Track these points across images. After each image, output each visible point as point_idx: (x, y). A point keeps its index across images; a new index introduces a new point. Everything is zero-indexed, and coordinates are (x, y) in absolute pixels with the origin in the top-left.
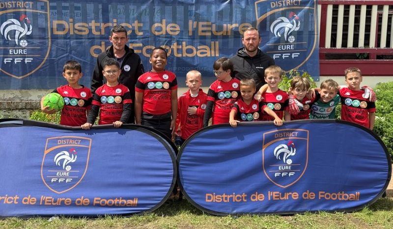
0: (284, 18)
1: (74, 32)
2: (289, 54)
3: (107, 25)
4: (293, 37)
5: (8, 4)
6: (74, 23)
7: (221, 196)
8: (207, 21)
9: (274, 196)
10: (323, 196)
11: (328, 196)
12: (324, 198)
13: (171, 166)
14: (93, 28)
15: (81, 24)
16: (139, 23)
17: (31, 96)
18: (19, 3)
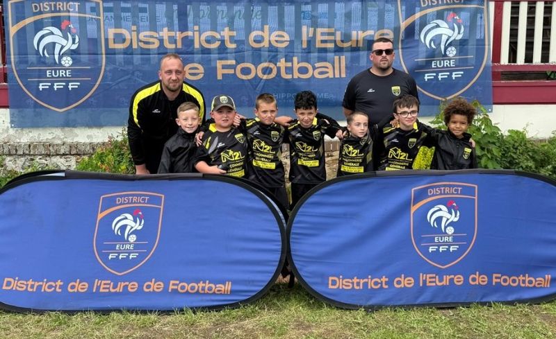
0: (439, 22)
1: (138, 45)
2: (448, 73)
3: (185, 34)
4: (453, 48)
5: (45, 6)
6: (138, 32)
7: (350, 281)
8: (329, 27)
9: (428, 280)
10: (499, 280)
11: (505, 281)
12: (500, 282)
13: (278, 236)
14: (166, 38)
15: (148, 33)
16: (230, 30)
17: (77, 136)
18: (60, 5)
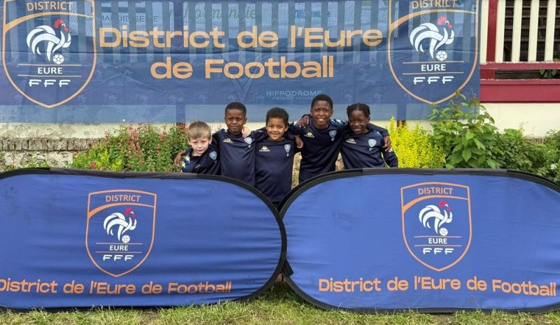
0: (429, 25)
5: (40, 5)
7: (342, 284)
9: (423, 283)
17: (75, 132)
